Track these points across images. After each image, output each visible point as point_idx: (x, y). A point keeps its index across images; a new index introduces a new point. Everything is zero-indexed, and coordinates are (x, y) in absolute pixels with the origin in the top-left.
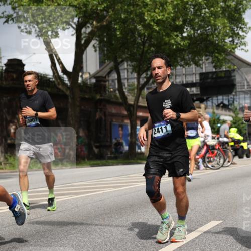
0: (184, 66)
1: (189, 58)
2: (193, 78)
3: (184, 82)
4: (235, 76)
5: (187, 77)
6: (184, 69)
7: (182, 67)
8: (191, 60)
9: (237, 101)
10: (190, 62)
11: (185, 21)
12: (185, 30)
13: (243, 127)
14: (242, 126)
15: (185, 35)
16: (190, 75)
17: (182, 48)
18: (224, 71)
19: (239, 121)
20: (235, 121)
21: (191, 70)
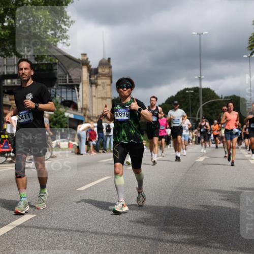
0: (5, 56)
1: (10, 48)
2: (14, 69)
3: (5, 73)
4: (56, 69)
5: (8, 68)
6: (5, 59)
7: (3, 58)
8: (12, 51)
9: (58, 95)
10: (11, 53)
11: (6, 10)
12: (6, 19)
13: (64, 121)
14: (63, 119)
15: (6, 24)
16: (12, 66)
17: (2, 37)
18: (46, 64)
19: (60, 115)
20: (56, 115)
21: (12, 61)
